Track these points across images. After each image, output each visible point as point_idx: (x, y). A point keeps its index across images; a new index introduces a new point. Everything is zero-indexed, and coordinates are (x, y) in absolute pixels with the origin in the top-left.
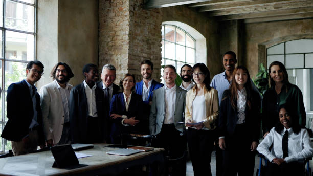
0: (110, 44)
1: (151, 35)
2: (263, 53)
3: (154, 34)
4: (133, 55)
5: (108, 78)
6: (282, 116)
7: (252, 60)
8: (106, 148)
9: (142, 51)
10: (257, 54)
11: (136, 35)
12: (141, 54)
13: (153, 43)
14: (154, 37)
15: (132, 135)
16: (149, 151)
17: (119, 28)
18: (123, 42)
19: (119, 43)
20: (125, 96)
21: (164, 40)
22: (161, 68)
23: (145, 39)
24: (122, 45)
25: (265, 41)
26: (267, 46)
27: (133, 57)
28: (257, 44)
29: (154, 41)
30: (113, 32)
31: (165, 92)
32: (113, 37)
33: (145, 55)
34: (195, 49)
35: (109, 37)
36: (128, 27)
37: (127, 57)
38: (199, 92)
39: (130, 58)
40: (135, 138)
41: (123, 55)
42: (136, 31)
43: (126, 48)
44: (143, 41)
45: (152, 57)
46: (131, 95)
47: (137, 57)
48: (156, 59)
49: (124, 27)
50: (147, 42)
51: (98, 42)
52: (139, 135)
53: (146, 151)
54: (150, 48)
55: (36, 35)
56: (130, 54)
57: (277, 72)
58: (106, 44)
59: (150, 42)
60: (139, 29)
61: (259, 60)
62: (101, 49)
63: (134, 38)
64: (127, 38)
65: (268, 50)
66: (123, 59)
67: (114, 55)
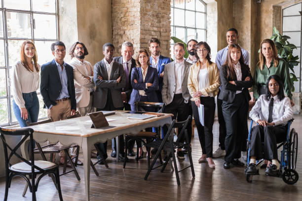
0: (123, 20)
1: (160, 9)
2: (278, 15)
3: (164, 8)
4: (145, 30)
5: (127, 54)
6: (271, 85)
7: (266, 22)
8: (125, 114)
9: (153, 25)
10: (272, 16)
11: (147, 11)
12: (151, 29)
13: (163, 17)
14: (164, 11)
15: (146, 103)
16: (160, 116)
17: (131, 5)
18: (135, 18)
19: (131, 19)
20: (142, 69)
21: (174, 8)
22: (170, 40)
23: (155, 14)
24: (134, 21)
25: (281, 2)
26: (283, 7)
27: (144, 32)
28: (272, 5)
29: (163, 15)
30: (125, 9)
31: (175, 67)
32: (125, 13)
33: (155, 29)
34: (206, 13)
35: (122, 13)
36: (139, 4)
37: (139, 32)
38: (202, 66)
39: (142, 34)
40: (148, 105)
41: (135, 30)
42: (147, 8)
43: (138, 23)
44: (153, 15)
45: (162, 30)
46: (147, 69)
47: (148, 32)
48: (166, 32)
49: (135, 4)
50: (157, 16)
51: (112, 17)
52: (152, 103)
53: (158, 116)
54: (160, 22)
55: (57, 15)
56: (141, 29)
57: (267, 49)
58: (119, 19)
59: (160, 16)
60: (149, 5)
61: (273, 22)
62: (115, 23)
63: (145, 14)
64: (139, 14)
65: (284, 11)
66: (135, 34)
67: (127, 30)
